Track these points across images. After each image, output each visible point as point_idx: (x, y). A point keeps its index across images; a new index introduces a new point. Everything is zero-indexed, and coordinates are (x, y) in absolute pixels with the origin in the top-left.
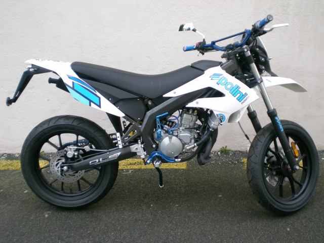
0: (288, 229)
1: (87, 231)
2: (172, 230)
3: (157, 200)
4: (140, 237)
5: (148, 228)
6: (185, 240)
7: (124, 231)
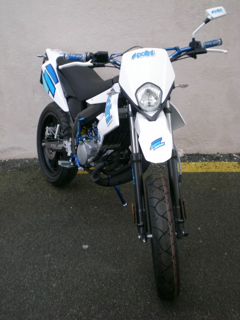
0: (199, 229)
1: (4, 231)
2: (85, 229)
3: (77, 203)
4: (53, 236)
5: (62, 228)
6: (95, 239)
7: (38, 231)
